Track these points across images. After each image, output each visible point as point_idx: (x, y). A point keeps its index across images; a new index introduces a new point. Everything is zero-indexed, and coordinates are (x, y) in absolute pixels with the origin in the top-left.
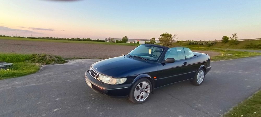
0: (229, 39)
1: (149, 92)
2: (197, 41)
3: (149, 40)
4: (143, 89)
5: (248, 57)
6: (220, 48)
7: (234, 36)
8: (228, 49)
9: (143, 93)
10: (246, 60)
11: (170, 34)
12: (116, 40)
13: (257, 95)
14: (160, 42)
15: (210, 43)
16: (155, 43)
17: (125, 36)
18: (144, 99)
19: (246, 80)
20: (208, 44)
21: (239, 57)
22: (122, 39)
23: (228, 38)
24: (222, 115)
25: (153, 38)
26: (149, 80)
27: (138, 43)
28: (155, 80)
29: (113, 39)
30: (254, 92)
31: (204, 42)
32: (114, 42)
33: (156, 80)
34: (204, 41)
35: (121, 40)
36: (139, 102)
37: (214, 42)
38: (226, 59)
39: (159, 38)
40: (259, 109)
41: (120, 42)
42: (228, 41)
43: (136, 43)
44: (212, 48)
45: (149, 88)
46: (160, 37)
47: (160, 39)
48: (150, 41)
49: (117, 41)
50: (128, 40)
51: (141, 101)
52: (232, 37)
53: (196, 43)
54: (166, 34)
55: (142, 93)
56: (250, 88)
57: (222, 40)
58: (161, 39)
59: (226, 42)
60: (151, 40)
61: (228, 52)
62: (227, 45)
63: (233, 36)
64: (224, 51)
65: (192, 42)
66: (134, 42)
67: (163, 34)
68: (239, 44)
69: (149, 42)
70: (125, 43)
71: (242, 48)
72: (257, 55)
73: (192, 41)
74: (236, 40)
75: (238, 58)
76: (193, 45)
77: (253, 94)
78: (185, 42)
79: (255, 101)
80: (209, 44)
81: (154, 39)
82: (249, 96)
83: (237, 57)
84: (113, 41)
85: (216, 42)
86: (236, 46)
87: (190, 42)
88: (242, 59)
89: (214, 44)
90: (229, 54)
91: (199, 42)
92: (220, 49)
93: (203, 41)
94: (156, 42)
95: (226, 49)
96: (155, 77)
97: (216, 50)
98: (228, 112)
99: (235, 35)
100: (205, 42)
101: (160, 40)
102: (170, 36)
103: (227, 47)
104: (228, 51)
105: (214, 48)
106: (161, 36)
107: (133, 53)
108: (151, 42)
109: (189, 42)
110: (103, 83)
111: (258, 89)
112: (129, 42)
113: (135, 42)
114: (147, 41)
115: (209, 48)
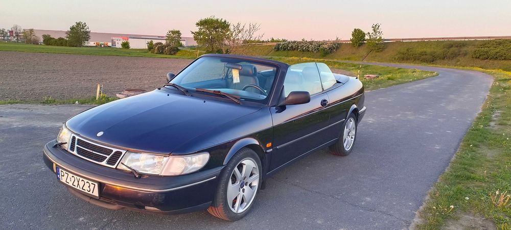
0: (367, 37)
1: (256, 184)
2: (295, 42)
3: (161, 38)
4: (245, 178)
5: (411, 82)
6: (349, 59)
7: (375, 28)
8: (365, 62)
9: (243, 191)
10: (409, 88)
11: (225, 21)
12: (44, 36)
13: (456, 162)
14: (195, 44)
15: (326, 46)
16: (181, 45)
17: (78, 24)
18: (246, 206)
19: (426, 133)
20: (322, 49)
21: (395, 82)
22: (67, 33)
23: (364, 35)
24: (416, 213)
25: (173, 32)
26: (256, 154)
27: (126, 45)
28: (268, 151)
29: (32, 30)
30: (450, 158)
31: (311, 43)
32: (38, 44)
33: (272, 150)
34: (313, 42)
35: (64, 36)
36: (236, 214)
37: (334, 43)
38: (371, 87)
39: (193, 33)
40: (469, 190)
41: (60, 42)
42: (365, 42)
43: (119, 45)
44: (332, 61)
45: (257, 175)
46: (197, 29)
47: (197, 35)
48: (164, 42)
49: (48, 40)
50: (90, 34)
51: (241, 211)
52: (371, 31)
53: (292, 47)
54: (212, 19)
55: (241, 189)
56: (439, 149)
57: (352, 38)
58: (199, 33)
59: (360, 45)
60: (169, 38)
61: (367, 69)
62: (362, 51)
63: (375, 31)
64: (359, 68)
65: (282, 43)
66: (110, 44)
67: (203, 19)
68: (386, 50)
69: (161, 43)
70: (81, 46)
71: (393, 60)
72: (425, 76)
73: (284, 41)
74: (380, 39)
75: (394, 84)
76: (286, 52)
77: (450, 162)
78: (265, 44)
79: (457, 176)
80: (324, 49)
81: (175, 35)
82: (444, 167)
83: (391, 82)
84: (33, 38)
85: (338, 44)
86: (381, 54)
87: (279, 45)
88: (402, 85)
89: (334, 50)
90: (370, 76)
91: (300, 43)
92: (350, 62)
93: (310, 40)
94: (184, 43)
95: (360, 62)
96: (269, 142)
97: (340, 64)
98: (425, 204)
99: (378, 28)
100: (313, 44)
101: (196, 39)
102: (224, 26)
103: (363, 58)
104: (366, 67)
105: (335, 60)
106: (198, 24)
107: (181, 80)
108: (168, 45)
109: (275, 44)
110: (141, 175)
111: (452, 150)
112: (92, 43)
113: (113, 43)
114: (155, 42)
115: (326, 60)
